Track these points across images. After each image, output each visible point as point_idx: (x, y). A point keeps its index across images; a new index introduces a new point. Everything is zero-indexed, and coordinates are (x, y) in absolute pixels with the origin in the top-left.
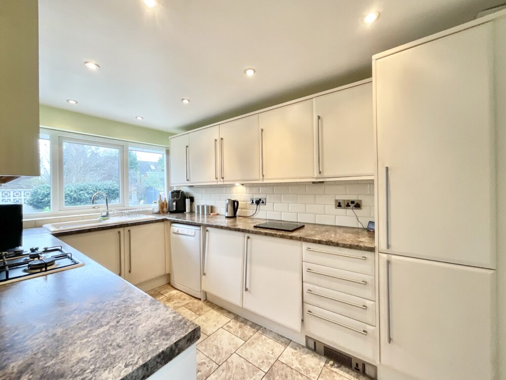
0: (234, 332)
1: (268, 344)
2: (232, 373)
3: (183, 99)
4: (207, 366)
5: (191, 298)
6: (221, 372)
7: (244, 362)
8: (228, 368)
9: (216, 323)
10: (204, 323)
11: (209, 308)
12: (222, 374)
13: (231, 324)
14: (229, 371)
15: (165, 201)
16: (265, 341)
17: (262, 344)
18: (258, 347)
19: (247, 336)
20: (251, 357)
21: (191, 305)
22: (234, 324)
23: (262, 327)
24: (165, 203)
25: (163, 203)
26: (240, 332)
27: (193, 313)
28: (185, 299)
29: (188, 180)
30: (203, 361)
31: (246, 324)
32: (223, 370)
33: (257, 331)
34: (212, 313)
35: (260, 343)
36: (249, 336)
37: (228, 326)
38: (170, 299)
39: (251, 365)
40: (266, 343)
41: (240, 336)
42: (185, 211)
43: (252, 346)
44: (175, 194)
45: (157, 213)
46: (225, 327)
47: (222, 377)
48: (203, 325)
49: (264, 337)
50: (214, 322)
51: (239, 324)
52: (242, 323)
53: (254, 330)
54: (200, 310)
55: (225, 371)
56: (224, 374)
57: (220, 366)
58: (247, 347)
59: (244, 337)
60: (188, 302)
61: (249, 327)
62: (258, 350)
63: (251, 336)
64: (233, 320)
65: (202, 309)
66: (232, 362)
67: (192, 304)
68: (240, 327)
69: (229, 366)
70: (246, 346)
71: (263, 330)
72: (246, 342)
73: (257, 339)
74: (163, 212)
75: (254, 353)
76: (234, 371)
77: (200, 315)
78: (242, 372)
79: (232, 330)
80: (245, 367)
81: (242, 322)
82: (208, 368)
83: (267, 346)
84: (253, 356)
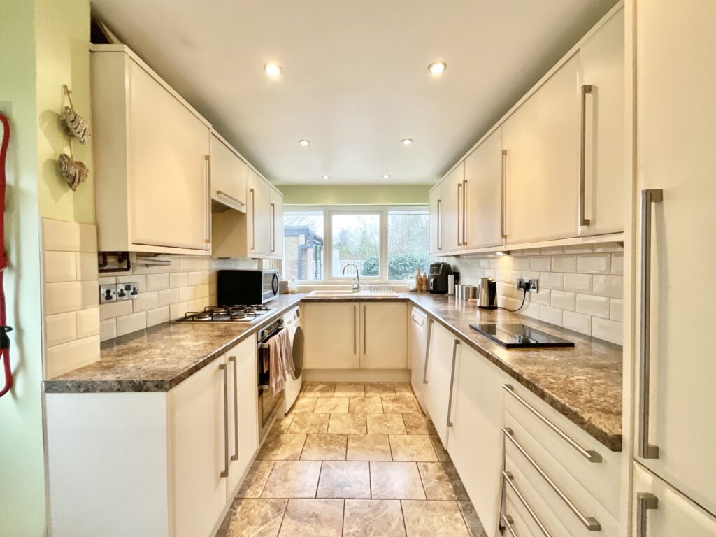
0: (425, 478)
1: (455, 529)
2: (374, 517)
3: (403, 141)
4: (361, 488)
5: (419, 409)
6: (366, 506)
7: (399, 519)
8: (377, 509)
9: (416, 453)
10: (403, 445)
11: (426, 432)
12: (365, 508)
13: (431, 466)
14: (375, 512)
15: (425, 276)
16: (453, 522)
17: (444, 520)
18: (435, 520)
19: (435, 495)
20: (413, 522)
21: (410, 417)
22: (436, 468)
23: (470, 501)
24: (424, 279)
25: (421, 280)
26: (432, 483)
27: (404, 427)
28: (410, 408)
29: (439, 248)
30: (363, 481)
31: (451, 481)
32: (369, 506)
33: (456, 501)
34: (424, 440)
35: (444, 517)
36: (439, 497)
37: (425, 466)
38: (397, 400)
39: (403, 529)
40: (451, 525)
41: (427, 489)
42: (447, 292)
43: (429, 512)
44: (435, 267)
45: (412, 291)
46: (421, 465)
47: (361, 512)
48: (400, 445)
49: (458, 515)
50: (415, 450)
51: (442, 473)
52: (447, 476)
53: (454, 496)
54: (414, 429)
55: (369, 509)
56: (367, 510)
57: (371, 499)
58: (421, 508)
59: (431, 493)
60: (412, 412)
61: (451, 487)
62: (432, 523)
63: (441, 500)
64: (440, 464)
65: (417, 428)
66: (387, 506)
67: (413, 417)
68: (440, 478)
69: (379, 508)
70: (420, 506)
71: (468, 505)
72: (427, 500)
73: (446, 510)
74: (421, 291)
75: (422, 521)
76: (378, 517)
77: (408, 433)
78: (385, 527)
79: (425, 473)
80: (394, 525)
81: (449, 474)
82: (359, 491)
83: (450, 529)
84: (416, 523)
